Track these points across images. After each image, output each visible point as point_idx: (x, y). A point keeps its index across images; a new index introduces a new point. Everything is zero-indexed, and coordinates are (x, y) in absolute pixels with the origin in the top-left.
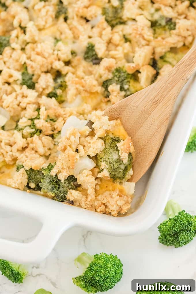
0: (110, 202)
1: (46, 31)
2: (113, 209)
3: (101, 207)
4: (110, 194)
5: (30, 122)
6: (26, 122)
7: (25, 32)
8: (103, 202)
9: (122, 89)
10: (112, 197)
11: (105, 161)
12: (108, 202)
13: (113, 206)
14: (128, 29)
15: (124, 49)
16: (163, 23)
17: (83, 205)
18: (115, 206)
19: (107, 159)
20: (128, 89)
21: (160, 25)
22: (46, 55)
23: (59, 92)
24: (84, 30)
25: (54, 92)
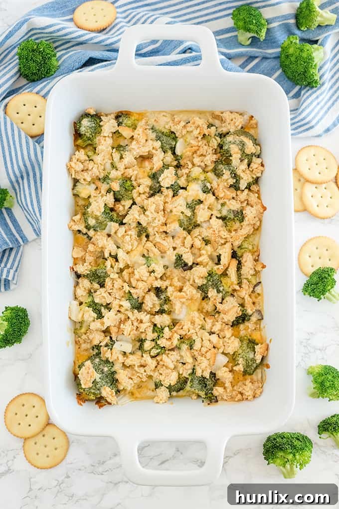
0: (246, 389)
1: (135, 252)
2: (249, 394)
3: (238, 396)
4: (243, 384)
5: (153, 344)
6: (151, 345)
7: (117, 260)
8: (240, 390)
9: (218, 291)
10: (245, 385)
11: (243, 357)
12: (244, 389)
13: (248, 391)
14: (205, 232)
15: (207, 251)
16: (232, 216)
17: (225, 398)
18: (250, 392)
19: (244, 356)
20: (223, 290)
21: (230, 218)
22: (145, 279)
23: (166, 307)
24: (167, 243)
25: (162, 308)
